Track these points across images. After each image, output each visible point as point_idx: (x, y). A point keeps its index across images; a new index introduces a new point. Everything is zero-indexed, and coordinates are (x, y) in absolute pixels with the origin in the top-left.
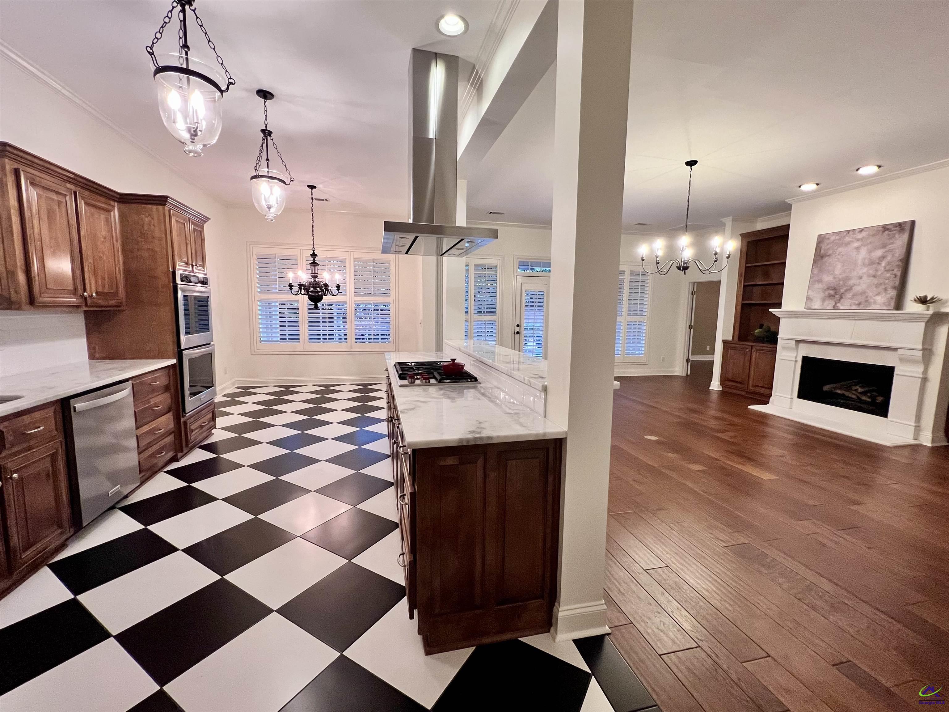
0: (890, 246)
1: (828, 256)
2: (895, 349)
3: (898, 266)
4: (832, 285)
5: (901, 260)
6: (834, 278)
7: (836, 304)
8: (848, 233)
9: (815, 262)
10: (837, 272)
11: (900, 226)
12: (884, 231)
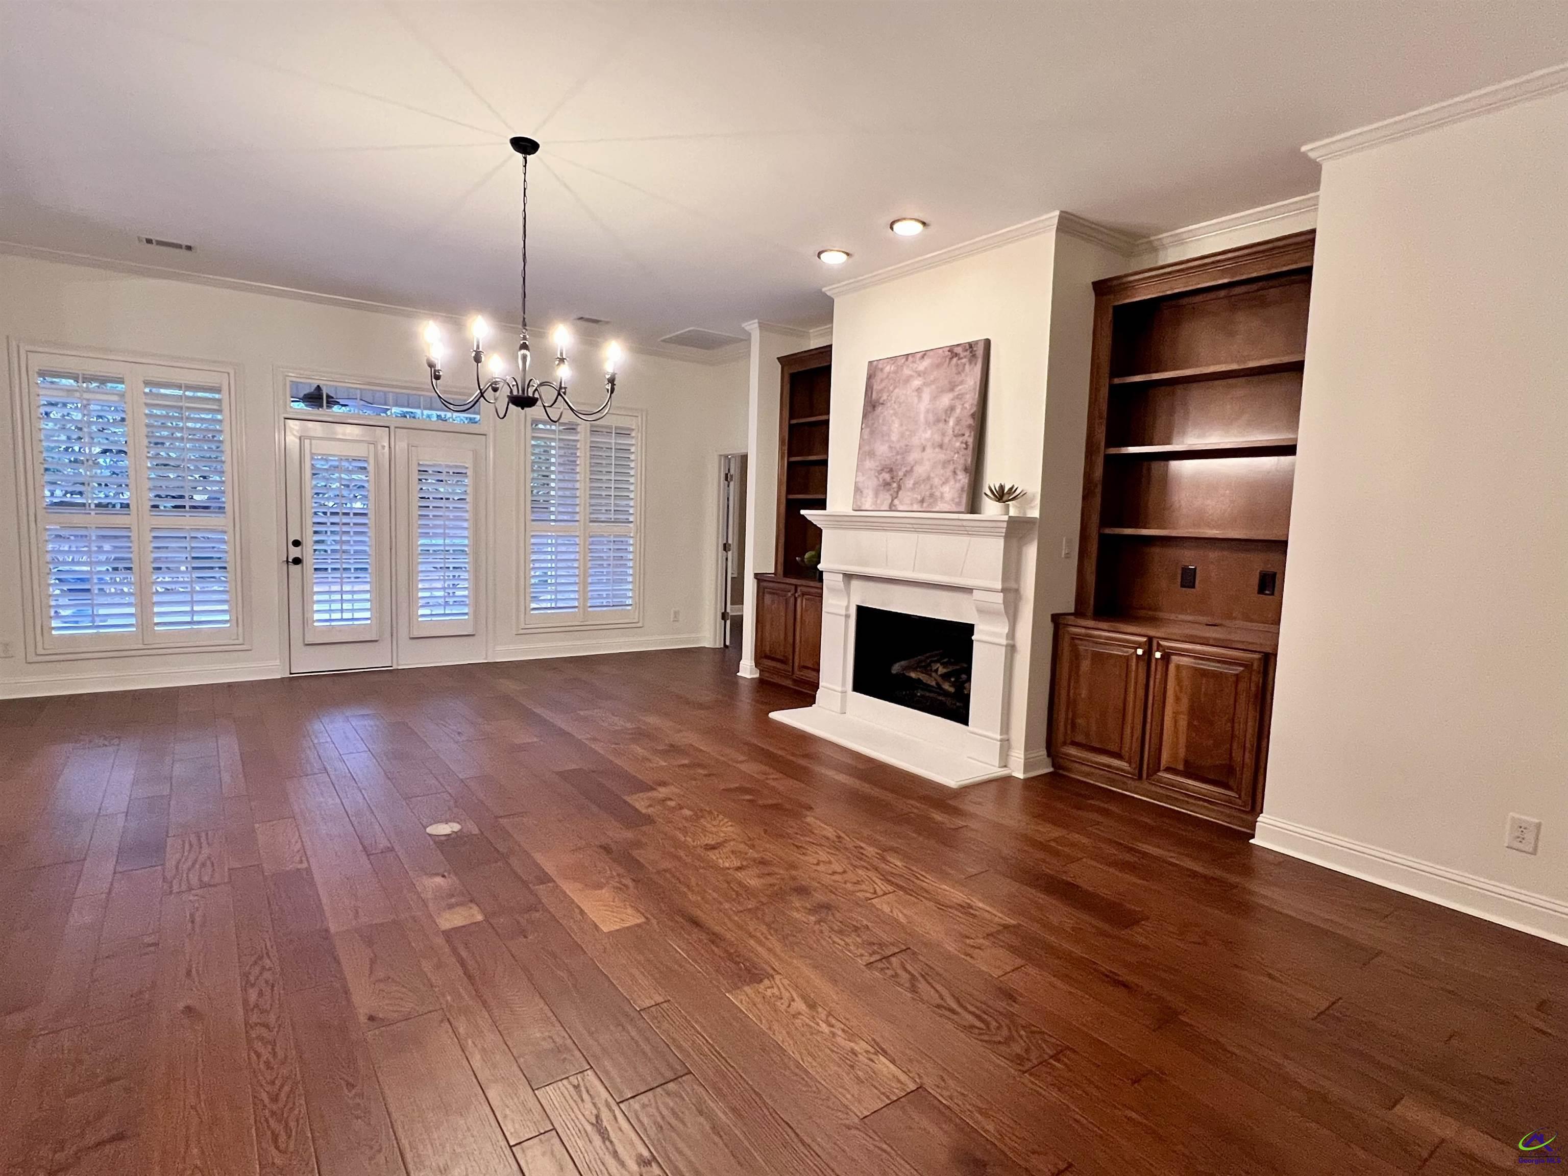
0: (960, 387)
1: (882, 404)
2: (968, 590)
3: (970, 426)
4: (888, 462)
5: (973, 415)
6: (890, 447)
7: (892, 500)
8: (907, 359)
9: (865, 416)
10: (894, 437)
11: (971, 347)
12: (951, 359)
